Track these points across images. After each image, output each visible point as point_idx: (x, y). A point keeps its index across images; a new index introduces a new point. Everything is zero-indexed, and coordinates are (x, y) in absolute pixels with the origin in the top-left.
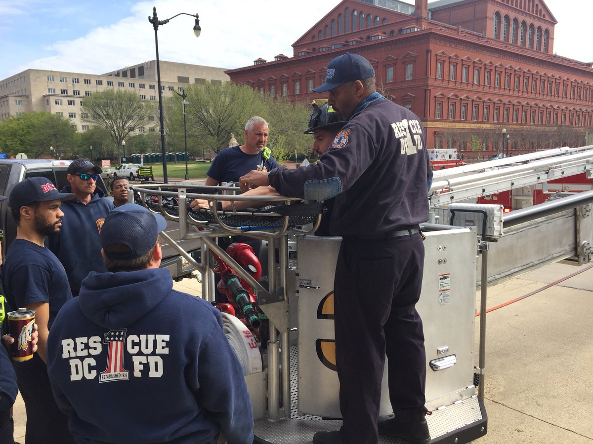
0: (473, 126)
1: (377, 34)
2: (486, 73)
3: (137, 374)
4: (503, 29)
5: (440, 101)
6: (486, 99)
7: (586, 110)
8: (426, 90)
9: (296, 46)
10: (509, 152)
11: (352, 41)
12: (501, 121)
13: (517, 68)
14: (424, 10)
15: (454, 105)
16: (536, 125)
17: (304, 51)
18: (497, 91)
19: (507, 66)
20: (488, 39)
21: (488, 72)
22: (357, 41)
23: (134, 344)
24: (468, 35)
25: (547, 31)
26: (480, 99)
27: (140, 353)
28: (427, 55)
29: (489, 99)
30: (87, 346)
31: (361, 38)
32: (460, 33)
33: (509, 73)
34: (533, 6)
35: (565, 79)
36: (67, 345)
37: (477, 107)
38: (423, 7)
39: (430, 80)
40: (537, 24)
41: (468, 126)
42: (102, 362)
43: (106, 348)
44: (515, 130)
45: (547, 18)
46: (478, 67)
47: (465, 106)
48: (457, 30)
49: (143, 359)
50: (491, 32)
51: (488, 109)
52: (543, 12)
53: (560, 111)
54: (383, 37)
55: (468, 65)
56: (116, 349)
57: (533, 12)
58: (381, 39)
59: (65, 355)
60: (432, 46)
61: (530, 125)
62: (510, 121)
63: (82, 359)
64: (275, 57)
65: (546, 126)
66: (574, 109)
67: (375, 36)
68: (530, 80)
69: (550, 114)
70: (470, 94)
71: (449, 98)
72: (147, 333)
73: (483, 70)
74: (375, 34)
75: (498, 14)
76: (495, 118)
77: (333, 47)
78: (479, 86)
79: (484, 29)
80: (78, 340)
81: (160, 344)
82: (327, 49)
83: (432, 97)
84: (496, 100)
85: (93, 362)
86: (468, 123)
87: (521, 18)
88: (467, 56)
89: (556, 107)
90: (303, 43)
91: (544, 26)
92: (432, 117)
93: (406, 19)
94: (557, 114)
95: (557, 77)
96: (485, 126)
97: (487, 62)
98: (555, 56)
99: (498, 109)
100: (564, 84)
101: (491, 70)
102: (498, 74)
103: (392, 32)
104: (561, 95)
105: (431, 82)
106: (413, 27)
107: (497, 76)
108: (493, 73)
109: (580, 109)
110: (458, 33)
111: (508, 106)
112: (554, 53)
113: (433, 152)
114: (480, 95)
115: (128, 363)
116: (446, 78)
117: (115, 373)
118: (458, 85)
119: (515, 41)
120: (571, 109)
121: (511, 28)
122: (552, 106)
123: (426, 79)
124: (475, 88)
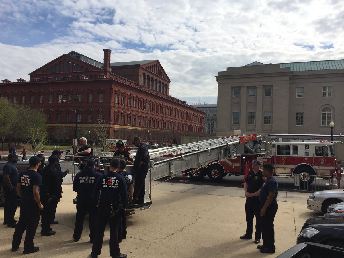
0: (133, 128)
1: (83, 76)
2: (139, 102)
3: (90, 182)
4: (146, 82)
5: (117, 114)
6: (139, 115)
7: (184, 123)
8: (110, 108)
9: (31, 75)
10: (151, 142)
11: (68, 78)
12: (147, 126)
13: (153, 101)
14: (108, 67)
15: (124, 117)
16: (163, 129)
17: (37, 79)
18: (144, 111)
19: (149, 100)
20: (140, 85)
21: (140, 102)
22: (71, 78)
23: (90, 178)
24: (130, 83)
25: (166, 85)
26: (137, 115)
27: (91, 179)
28: (110, 91)
29: (141, 115)
30: (83, 178)
31: (73, 77)
32: (127, 81)
33: (150, 103)
34: (160, 73)
35: (175, 108)
36: (79, 178)
37: (135, 119)
38: (108, 66)
39: (112, 103)
40: (162, 81)
41: (131, 128)
42: (85, 180)
43: (85, 178)
44: (153, 131)
45: (166, 79)
46: (136, 99)
47: (129, 117)
48: (125, 80)
49: (91, 180)
50: (141, 82)
51: (141, 120)
52: (165, 76)
53: (173, 123)
54: (86, 78)
55: (130, 97)
56: (87, 179)
57: (160, 75)
58: (85, 79)
59: (79, 179)
60: (113, 87)
61: (160, 129)
62: (151, 127)
63: (82, 180)
64: (17, 80)
65: (167, 130)
66: (179, 122)
67: (82, 77)
68: (159, 107)
69: (168, 124)
70: (132, 112)
71: (121, 113)
72: (92, 176)
73: (138, 101)
74: (82, 76)
75: (144, 74)
76: (144, 125)
77: (56, 79)
78: (136, 108)
79: (138, 81)
80: (81, 177)
81: (94, 178)
82: (52, 80)
83: (113, 112)
84: (144, 116)
85: (83, 180)
86: (131, 126)
87: (155, 78)
88: (130, 93)
89: (171, 121)
90: (36, 74)
91: (165, 83)
92: (113, 122)
93: (99, 70)
94: (172, 124)
95: (171, 107)
96: (139, 128)
97: (140, 97)
98: (170, 97)
99: (145, 120)
100: (174, 110)
101: (142, 101)
102: (145, 103)
103: (91, 76)
104: (173, 115)
105: (112, 104)
106: (103, 76)
107: (144, 104)
108: (142, 102)
109: (182, 123)
110: (126, 82)
111: (150, 119)
112: (170, 95)
113: (115, 141)
114: (137, 113)
115: (88, 180)
116: (120, 103)
117: (87, 182)
118: (126, 107)
119: (152, 88)
120: (178, 122)
121: (150, 82)
122: (169, 120)
123: (110, 103)
124: (134, 109)
